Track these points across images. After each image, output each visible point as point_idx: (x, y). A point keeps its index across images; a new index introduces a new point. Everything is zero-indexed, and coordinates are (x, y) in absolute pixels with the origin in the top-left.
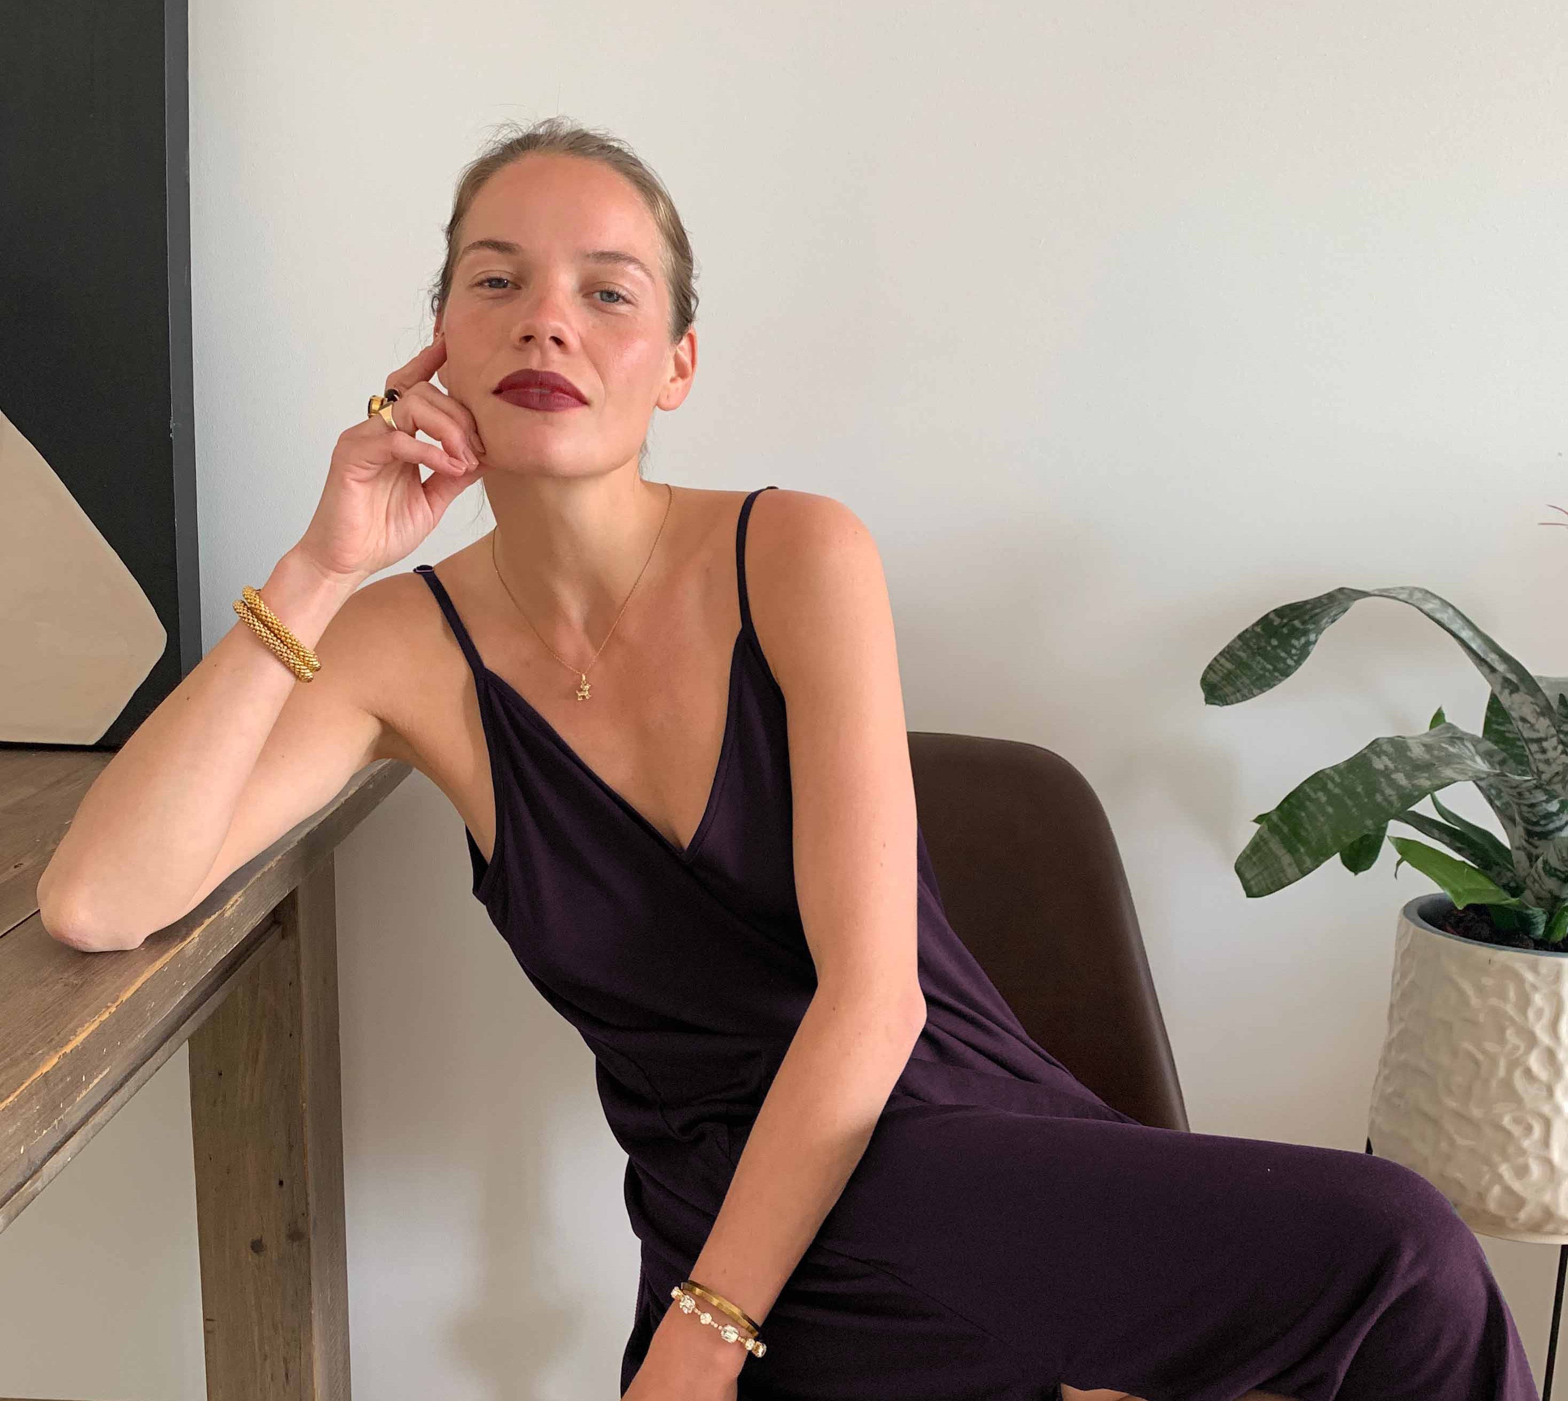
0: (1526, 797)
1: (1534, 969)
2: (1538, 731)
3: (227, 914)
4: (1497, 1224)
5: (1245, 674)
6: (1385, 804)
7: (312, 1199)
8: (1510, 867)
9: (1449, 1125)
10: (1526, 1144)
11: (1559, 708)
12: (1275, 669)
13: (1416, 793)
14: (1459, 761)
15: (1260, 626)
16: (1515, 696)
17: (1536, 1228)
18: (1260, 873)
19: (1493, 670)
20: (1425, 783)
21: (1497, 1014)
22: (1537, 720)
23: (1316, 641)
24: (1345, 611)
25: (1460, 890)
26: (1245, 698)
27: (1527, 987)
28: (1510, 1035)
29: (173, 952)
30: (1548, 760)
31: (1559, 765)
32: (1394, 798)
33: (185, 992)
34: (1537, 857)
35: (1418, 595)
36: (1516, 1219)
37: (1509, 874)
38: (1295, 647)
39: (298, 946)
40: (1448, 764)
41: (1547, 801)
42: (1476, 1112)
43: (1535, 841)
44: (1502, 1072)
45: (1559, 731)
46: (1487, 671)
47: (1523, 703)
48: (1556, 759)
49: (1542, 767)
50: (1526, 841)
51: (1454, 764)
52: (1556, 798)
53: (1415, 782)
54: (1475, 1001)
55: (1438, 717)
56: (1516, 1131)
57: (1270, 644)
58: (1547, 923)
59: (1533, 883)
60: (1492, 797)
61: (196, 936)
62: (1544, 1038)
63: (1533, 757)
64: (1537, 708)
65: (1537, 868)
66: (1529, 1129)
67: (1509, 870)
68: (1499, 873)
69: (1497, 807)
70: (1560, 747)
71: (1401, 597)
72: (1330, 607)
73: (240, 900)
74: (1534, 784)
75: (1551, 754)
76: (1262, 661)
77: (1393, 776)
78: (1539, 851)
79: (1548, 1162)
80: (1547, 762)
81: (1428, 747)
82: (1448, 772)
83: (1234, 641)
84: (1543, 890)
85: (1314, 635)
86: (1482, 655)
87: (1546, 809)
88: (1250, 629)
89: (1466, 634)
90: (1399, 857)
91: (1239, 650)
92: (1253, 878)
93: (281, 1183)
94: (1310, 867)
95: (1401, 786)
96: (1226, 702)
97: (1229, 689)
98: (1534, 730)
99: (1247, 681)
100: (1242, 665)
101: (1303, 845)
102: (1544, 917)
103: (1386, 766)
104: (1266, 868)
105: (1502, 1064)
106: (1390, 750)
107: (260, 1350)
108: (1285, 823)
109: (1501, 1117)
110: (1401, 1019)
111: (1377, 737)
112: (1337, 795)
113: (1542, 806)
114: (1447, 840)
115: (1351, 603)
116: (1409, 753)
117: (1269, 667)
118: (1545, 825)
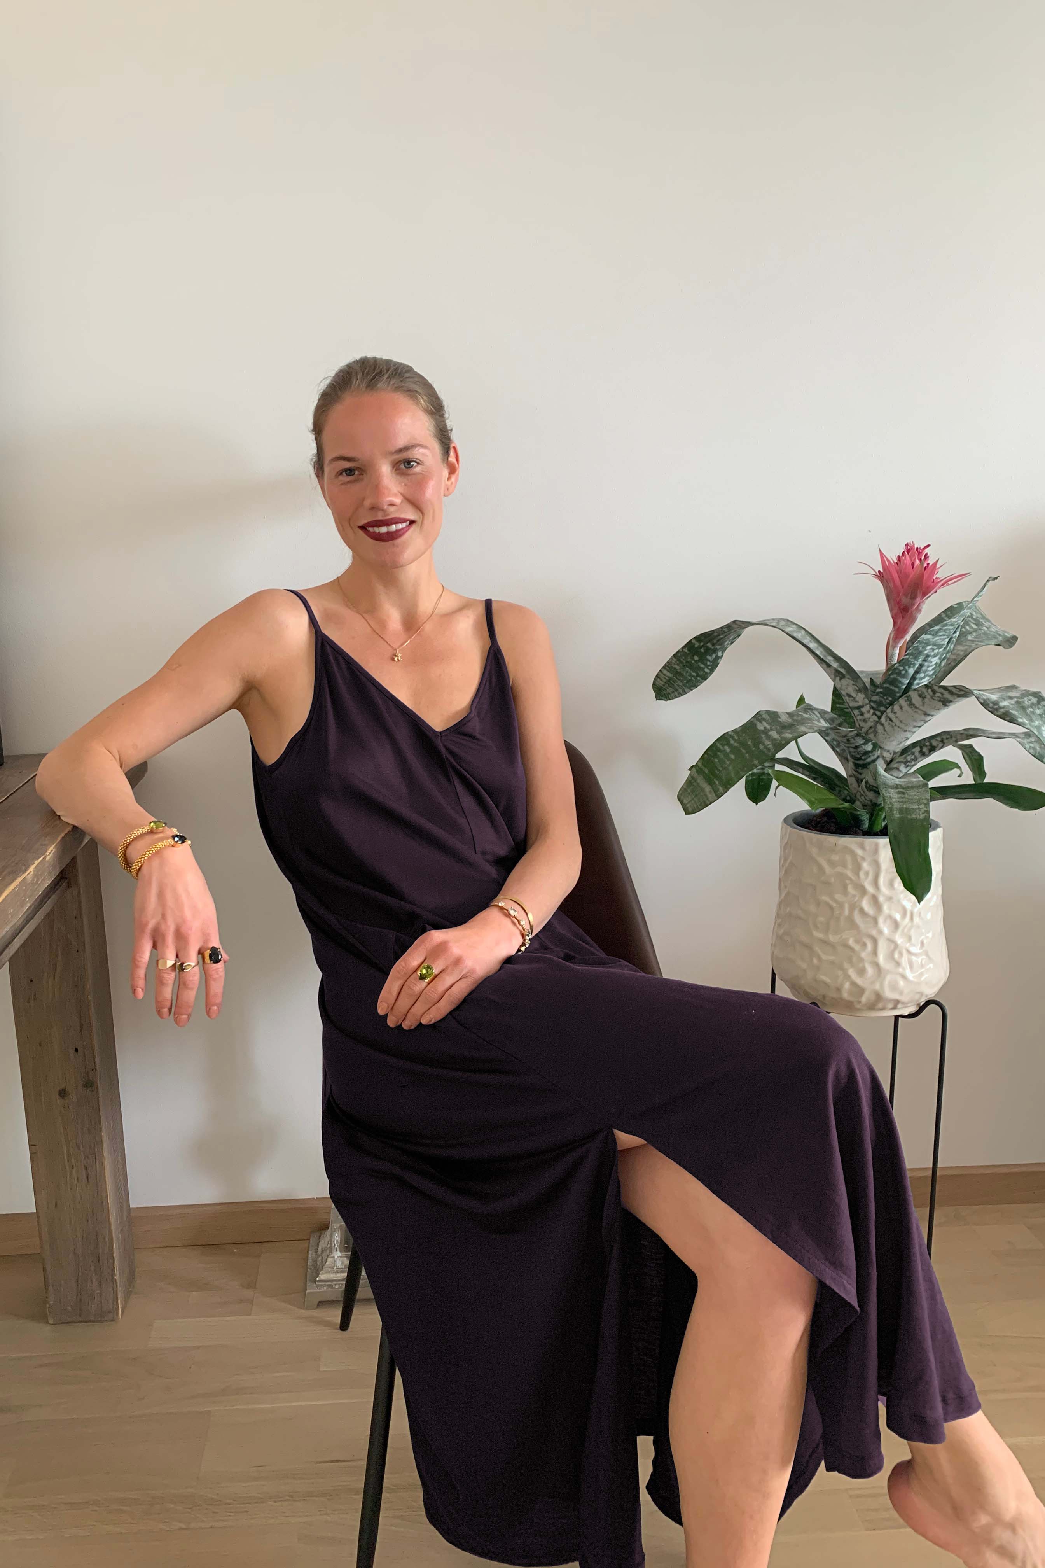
0: (851, 742)
1: (862, 847)
2: (858, 702)
3: (48, 858)
4: (849, 1007)
5: (679, 680)
6: (765, 750)
7: (98, 1059)
8: (847, 788)
9: (817, 949)
10: (863, 955)
11: (870, 688)
12: (698, 675)
13: (783, 742)
14: (809, 722)
15: (687, 648)
16: (843, 681)
17: (872, 1007)
18: (693, 799)
19: (829, 666)
20: (788, 735)
21: (842, 878)
22: (857, 695)
23: (722, 656)
24: (739, 636)
25: (813, 799)
26: (680, 695)
27: (859, 859)
28: (851, 889)
29: (20, 879)
30: (865, 719)
31: (872, 722)
32: (770, 746)
33: (28, 905)
34: (862, 781)
35: (783, 623)
36: (860, 1002)
37: (846, 792)
38: (709, 661)
39: (79, 892)
40: (802, 724)
41: (865, 744)
42: (832, 938)
43: (860, 770)
44: (846, 912)
45: (870, 701)
46: (825, 666)
47: (848, 685)
48: (870, 718)
49: (862, 724)
50: (854, 770)
51: (806, 723)
52: (869, 742)
53: (783, 735)
54: (828, 870)
55: (801, 700)
56: (857, 947)
57: (693, 659)
58: (870, 820)
59: (861, 796)
60: (834, 746)
61: (32, 870)
62: (870, 889)
63: (856, 718)
64: (856, 687)
65: (862, 786)
66: (864, 945)
67: (847, 790)
68: (840, 791)
69: (837, 751)
70: (872, 711)
71: (772, 624)
72: (729, 634)
73: (54, 850)
74: (855, 733)
75: (867, 716)
76: (689, 670)
77: (770, 733)
78: (863, 776)
79: (877, 965)
80: (865, 721)
81: (790, 715)
82: (802, 729)
83: (671, 659)
84: (866, 799)
85: (721, 652)
86: (822, 657)
87: (864, 749)
88: (681, 650)
89: (812, 645)
90: (778, 784)
91: (674, 664)
92: (688, 803)
93: (76, 1050)
94: (723, 792)
95: (775, 739)
96: (669, 698)
97: (670, 690)
98: (856, 701)
99: (681, 684)
100: (677, 673)
101: (717, 780)
102: (868, 816)
103: (765, 728)
104: (696, 796)
105: (846, 906)
106: (766, 717)
107: (68, 1161)
108: (705, 767)
109: (848, 939)
110: (786, 887)
111: (759, 710)
112: (737, 747)
113: (862, 747)
114: (807, 773)
115: (743, 631)
116: (779, 719)
117: (694, 674)
118: (866, 759)
